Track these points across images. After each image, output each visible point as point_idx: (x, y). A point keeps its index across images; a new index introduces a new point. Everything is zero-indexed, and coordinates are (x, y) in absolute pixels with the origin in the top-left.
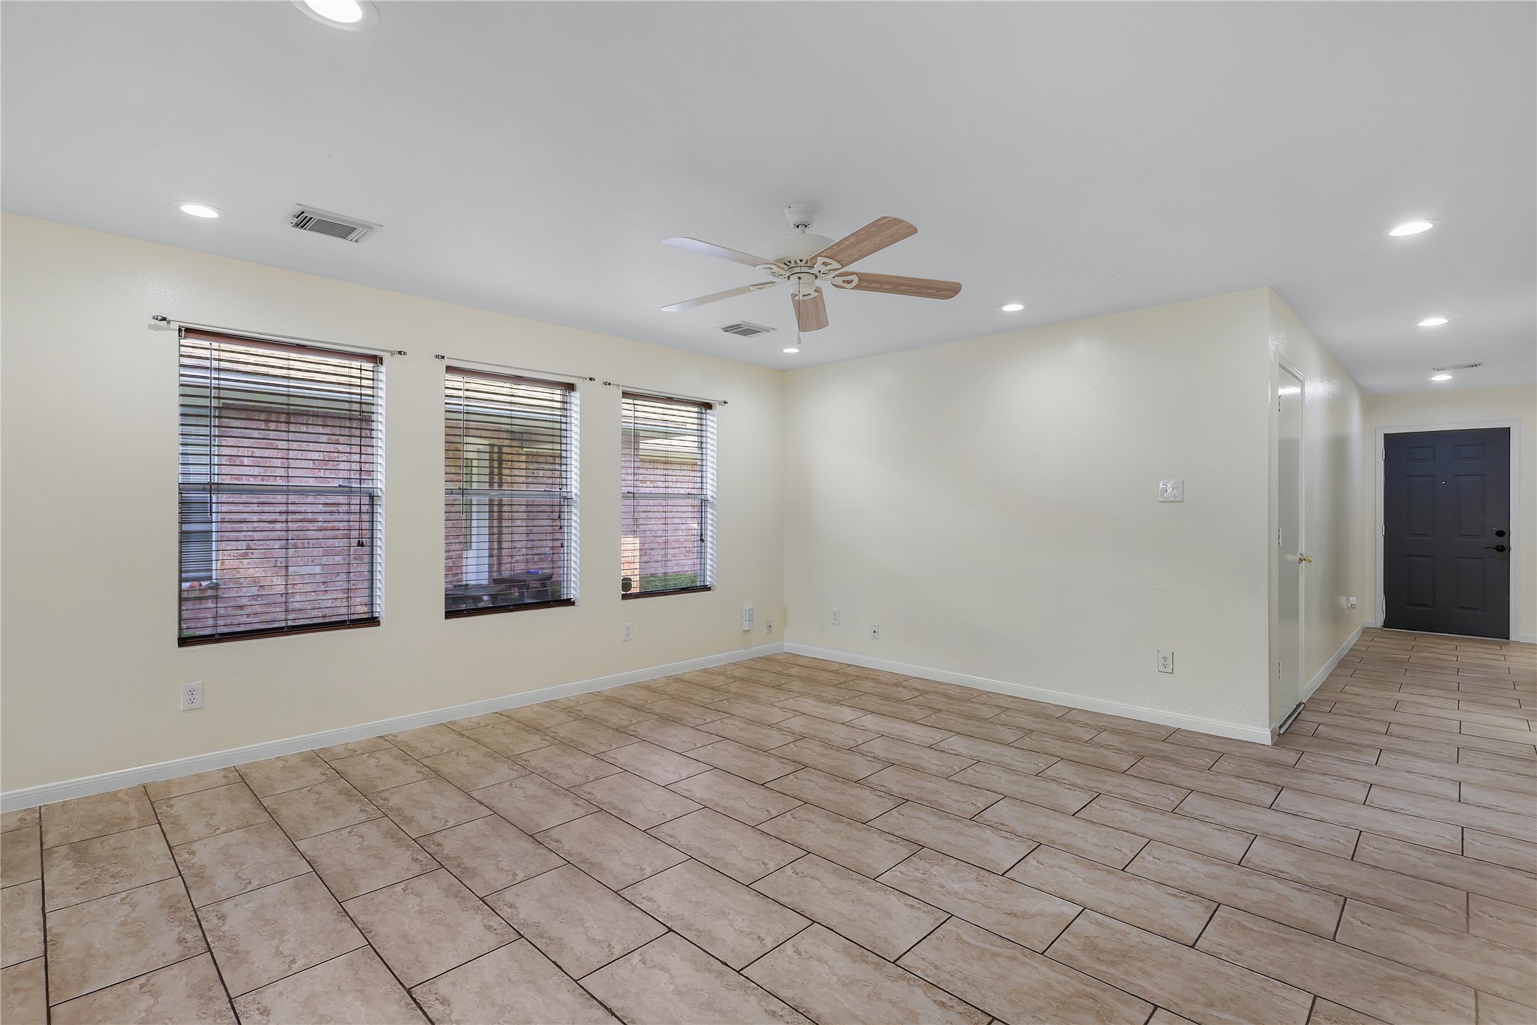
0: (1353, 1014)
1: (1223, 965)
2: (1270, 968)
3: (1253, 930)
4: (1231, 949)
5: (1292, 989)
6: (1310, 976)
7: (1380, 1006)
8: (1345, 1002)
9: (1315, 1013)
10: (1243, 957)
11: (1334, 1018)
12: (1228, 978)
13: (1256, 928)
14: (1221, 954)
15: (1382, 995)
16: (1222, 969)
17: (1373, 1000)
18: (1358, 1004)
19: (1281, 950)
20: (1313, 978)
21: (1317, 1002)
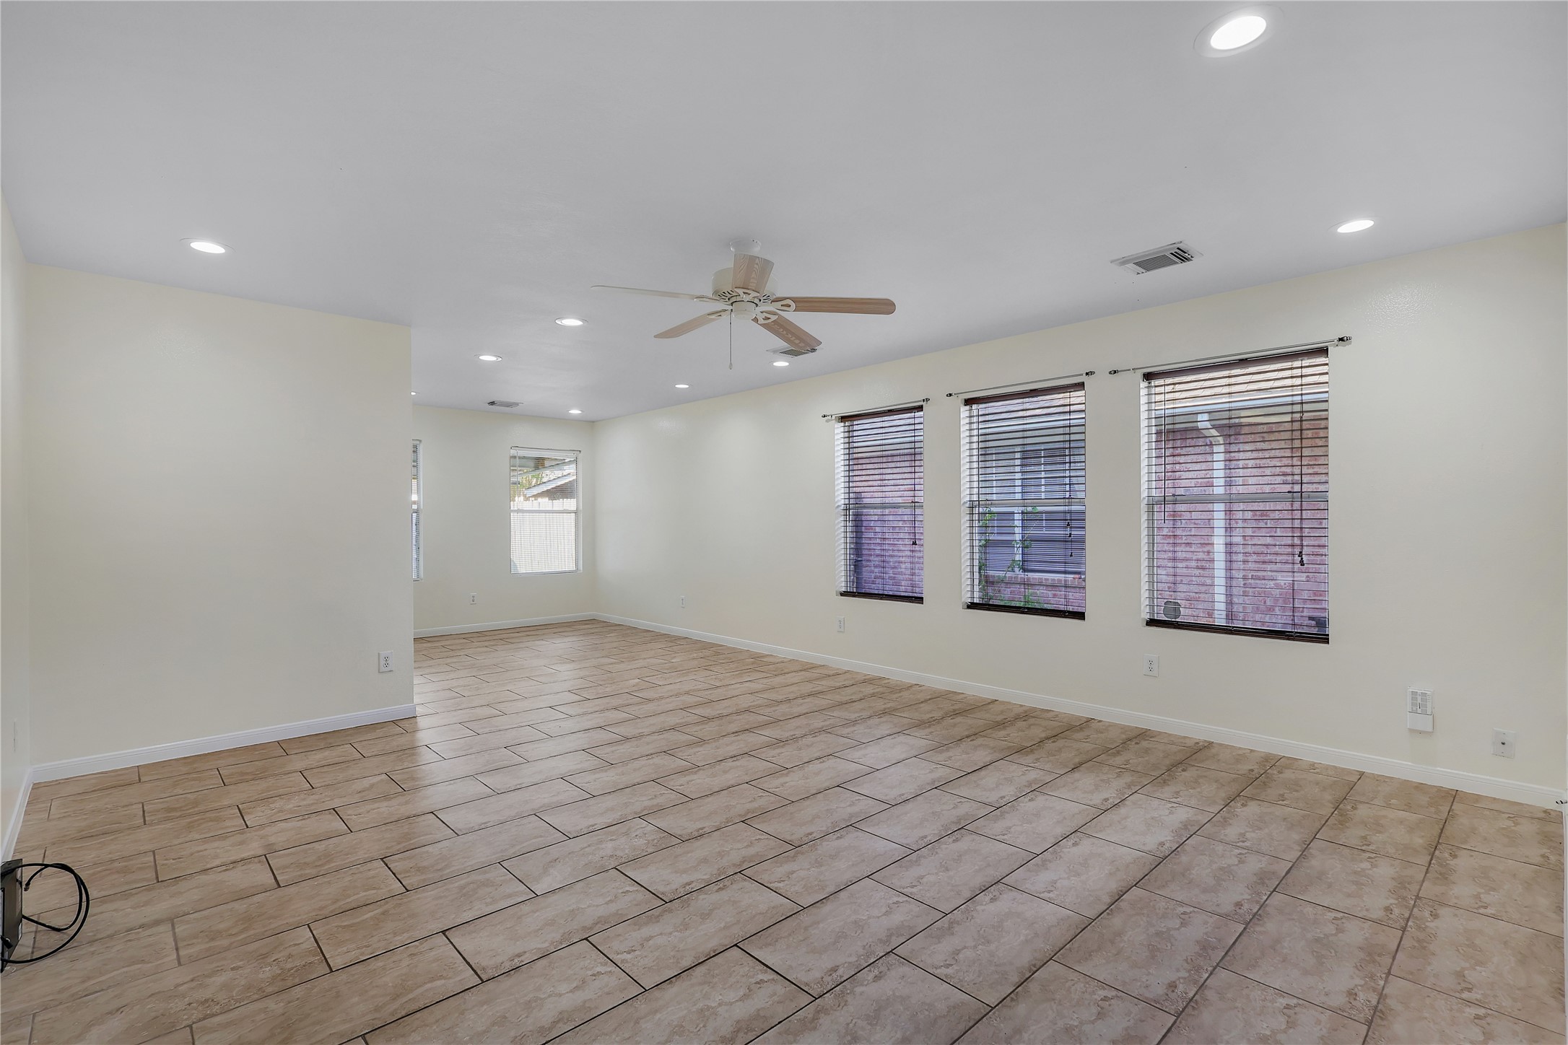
0: (297, 981)
1: (409, 938)
2: (380, 964)
3: (429, 982)
4: (421, 953)
5: (351, 961)
6: (348, 982)
7: (282, 1004)
8: (309, 985)
9: (322, 961)
10: (405, 955)
11: (307, 967)
12: (395, 934)
13: (429, 986)
14: (421, 944)
15: (286, 1014)
16: (406, 935)
17: (290, 1005)
18: (298, 991)
19: (390, 984)
20: (346, 983)
21: (328, 968)
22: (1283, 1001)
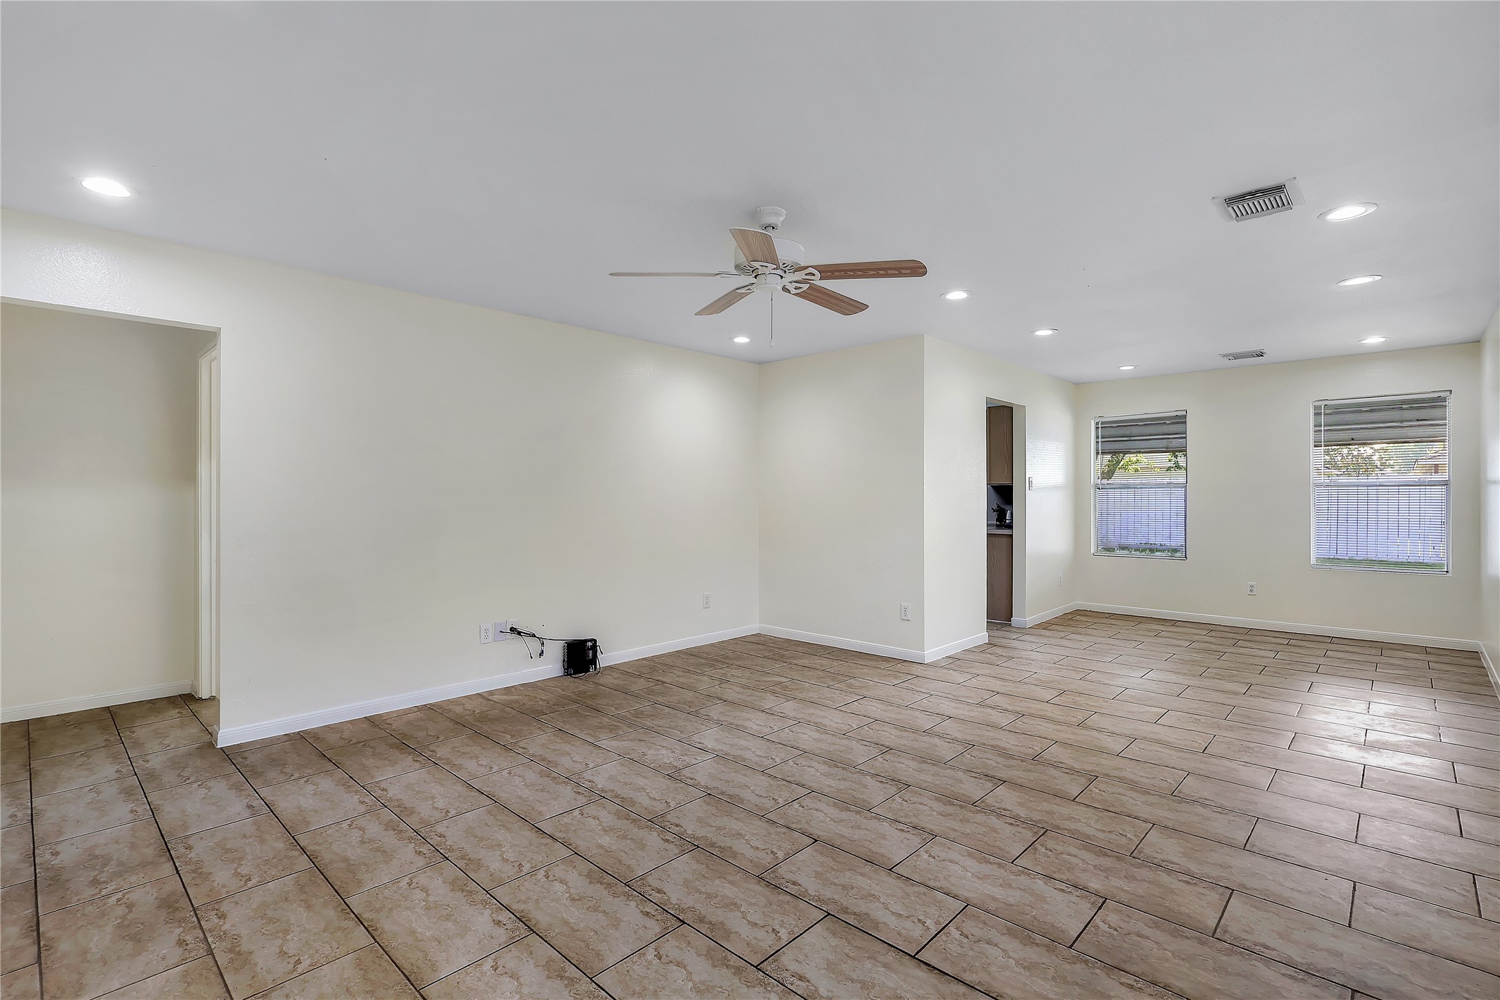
22: (306, 963)
